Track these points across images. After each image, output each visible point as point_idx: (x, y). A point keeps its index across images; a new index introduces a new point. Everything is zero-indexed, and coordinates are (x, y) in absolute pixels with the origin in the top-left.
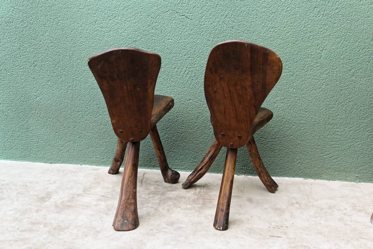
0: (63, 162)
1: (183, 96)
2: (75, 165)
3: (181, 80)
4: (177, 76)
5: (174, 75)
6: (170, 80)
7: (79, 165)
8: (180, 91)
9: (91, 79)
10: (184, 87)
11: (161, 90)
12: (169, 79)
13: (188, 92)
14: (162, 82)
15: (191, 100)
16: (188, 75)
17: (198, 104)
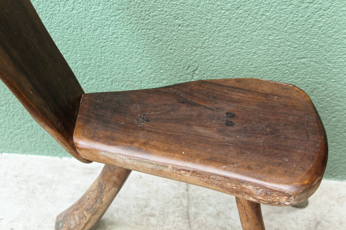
0: (24, 152)
1: (289, 50)
2: (49, 158)
3: (292, 15)
4: (282, 7)
5: (275, 4)
6: (262, 15)
7: (57, 158)
8: (283, 40)
9: (64, 8)
10: (296, 32)
11: (236, 37)
12: (261, 13)
13: (303, 43)
14: (242, 20)
15: (305, 58)
16: (311, 5)
17: (322, 66)
